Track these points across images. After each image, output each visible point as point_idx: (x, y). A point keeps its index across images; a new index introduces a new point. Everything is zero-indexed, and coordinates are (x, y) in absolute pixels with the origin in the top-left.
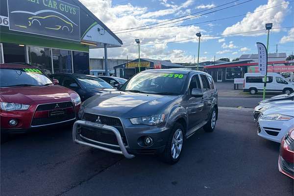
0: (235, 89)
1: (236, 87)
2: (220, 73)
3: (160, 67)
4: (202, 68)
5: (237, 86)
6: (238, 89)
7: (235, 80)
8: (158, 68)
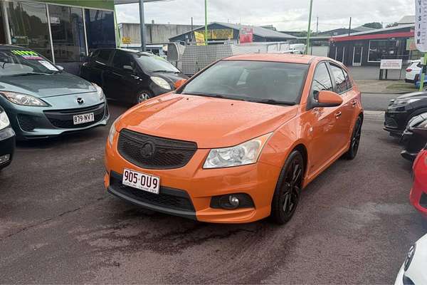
0: (381, 79)
1: (383, 76)
2: (358, 50)
3: (251, 38)
4: (327, 40)
5: (384, 73)
6: (386, 79)
7: (383, 62)
8: (247, 40)
